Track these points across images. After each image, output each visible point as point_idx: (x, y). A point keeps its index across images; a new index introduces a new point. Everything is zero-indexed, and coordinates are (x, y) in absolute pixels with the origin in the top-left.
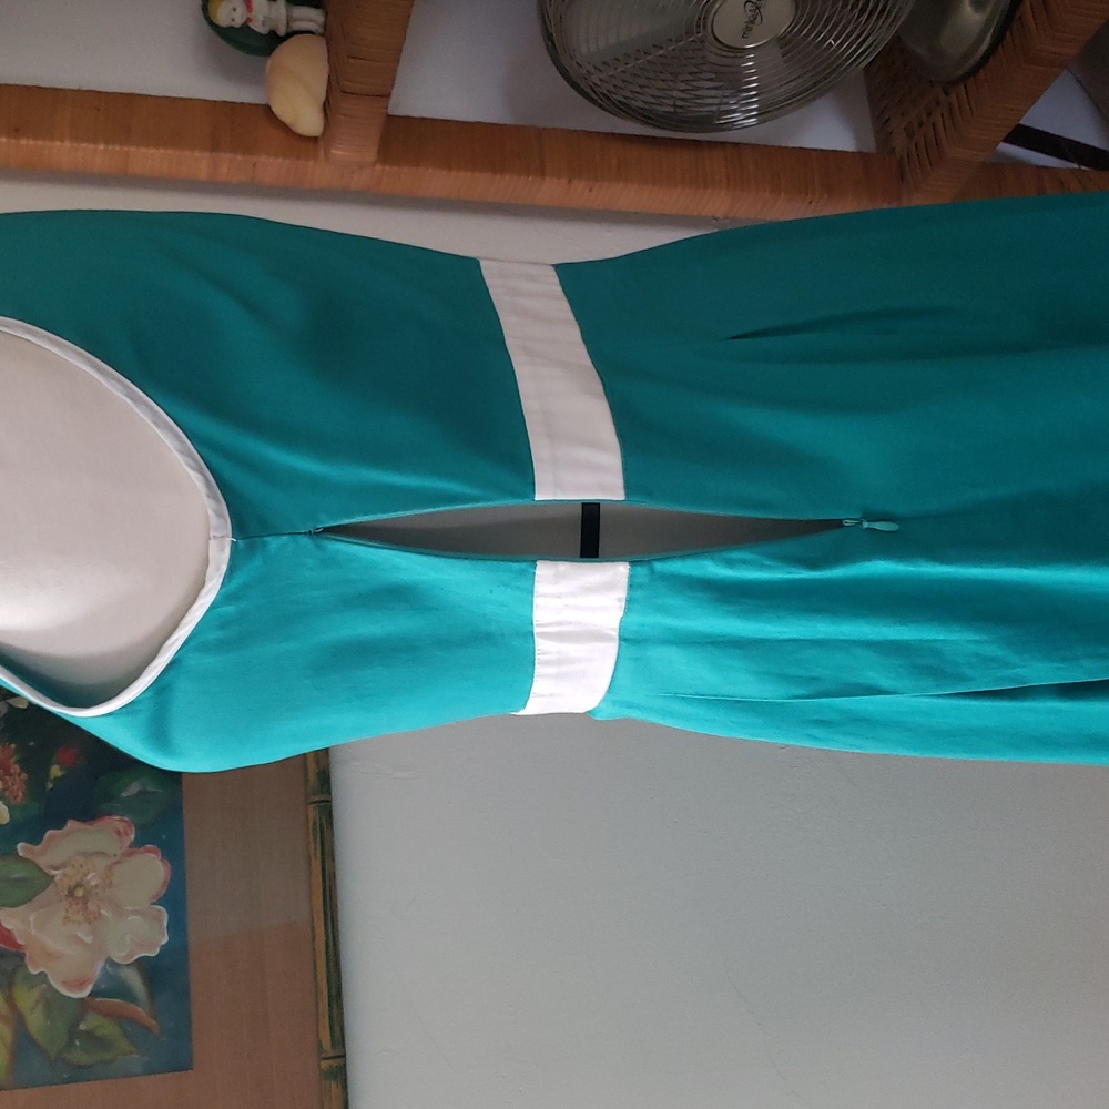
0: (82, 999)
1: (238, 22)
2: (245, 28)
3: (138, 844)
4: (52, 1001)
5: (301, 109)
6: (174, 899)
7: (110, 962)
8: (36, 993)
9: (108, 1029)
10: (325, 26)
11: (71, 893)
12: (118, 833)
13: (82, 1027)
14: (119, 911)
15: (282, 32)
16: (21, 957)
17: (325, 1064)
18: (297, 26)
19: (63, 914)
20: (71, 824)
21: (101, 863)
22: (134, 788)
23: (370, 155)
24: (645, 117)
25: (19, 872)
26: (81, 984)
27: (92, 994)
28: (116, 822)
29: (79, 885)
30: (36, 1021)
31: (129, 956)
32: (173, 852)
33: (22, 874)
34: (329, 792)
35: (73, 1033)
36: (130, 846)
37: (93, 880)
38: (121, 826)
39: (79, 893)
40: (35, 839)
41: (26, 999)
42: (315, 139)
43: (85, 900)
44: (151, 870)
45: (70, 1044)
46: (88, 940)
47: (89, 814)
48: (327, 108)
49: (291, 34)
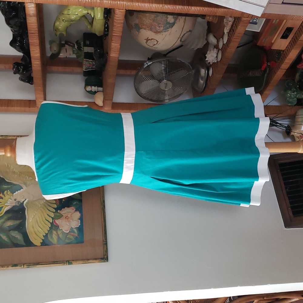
0: (67, 233)
1: (90, 90)
2: (91, 91)
3: (76, 211)
4: (63, 233)
5: (100, 102)
6: (81, 219)
7: (71, 227)
8: (61, 231)
9: (72, 237)
10: (103, 90)
11: (66, 218)
12: (73, 209)
13: (67, 237)
14: (73, 220)
15: (97, 91)
16: (59, 227)
17: (104, 243)
18: (99, 90)
19: (64, 221)
20: (66, 208)
21: (70, 213)
22: (75, 203)
23: (111, 108)
24: (151, 100)
25: (58, 214)
26: (67, 231)
27: (69, 232)
28: (72, 207)
29: (67, 216)
30: (61, 236)
31: (75, 227)
32: (81, 212)
33: (58, 215)
34: (104, 203)
35: (66, 237)
36: (75, 211)
37: (69, 216)
38: (73, 208)
39: (67, 218)
40: (61, 210)
41: (59, 232)
42: (102, 107)
43: (68, 219)
44: (78, 215)
45: (66, 239)
46: (68, 224)
47: (68, 207)
48: (103, 102)
49: (98, 92)
